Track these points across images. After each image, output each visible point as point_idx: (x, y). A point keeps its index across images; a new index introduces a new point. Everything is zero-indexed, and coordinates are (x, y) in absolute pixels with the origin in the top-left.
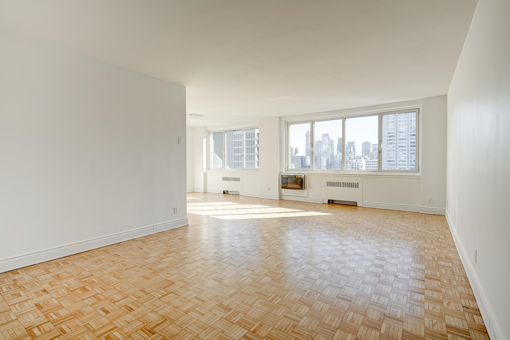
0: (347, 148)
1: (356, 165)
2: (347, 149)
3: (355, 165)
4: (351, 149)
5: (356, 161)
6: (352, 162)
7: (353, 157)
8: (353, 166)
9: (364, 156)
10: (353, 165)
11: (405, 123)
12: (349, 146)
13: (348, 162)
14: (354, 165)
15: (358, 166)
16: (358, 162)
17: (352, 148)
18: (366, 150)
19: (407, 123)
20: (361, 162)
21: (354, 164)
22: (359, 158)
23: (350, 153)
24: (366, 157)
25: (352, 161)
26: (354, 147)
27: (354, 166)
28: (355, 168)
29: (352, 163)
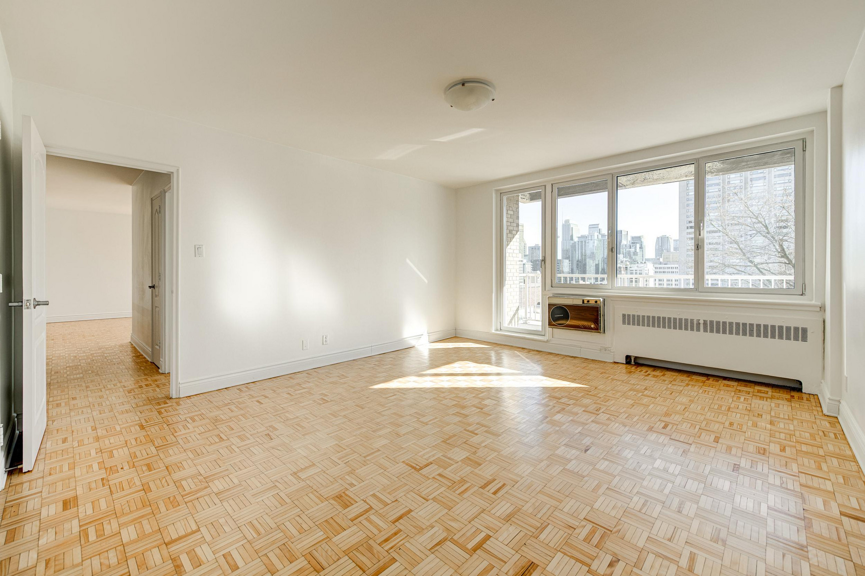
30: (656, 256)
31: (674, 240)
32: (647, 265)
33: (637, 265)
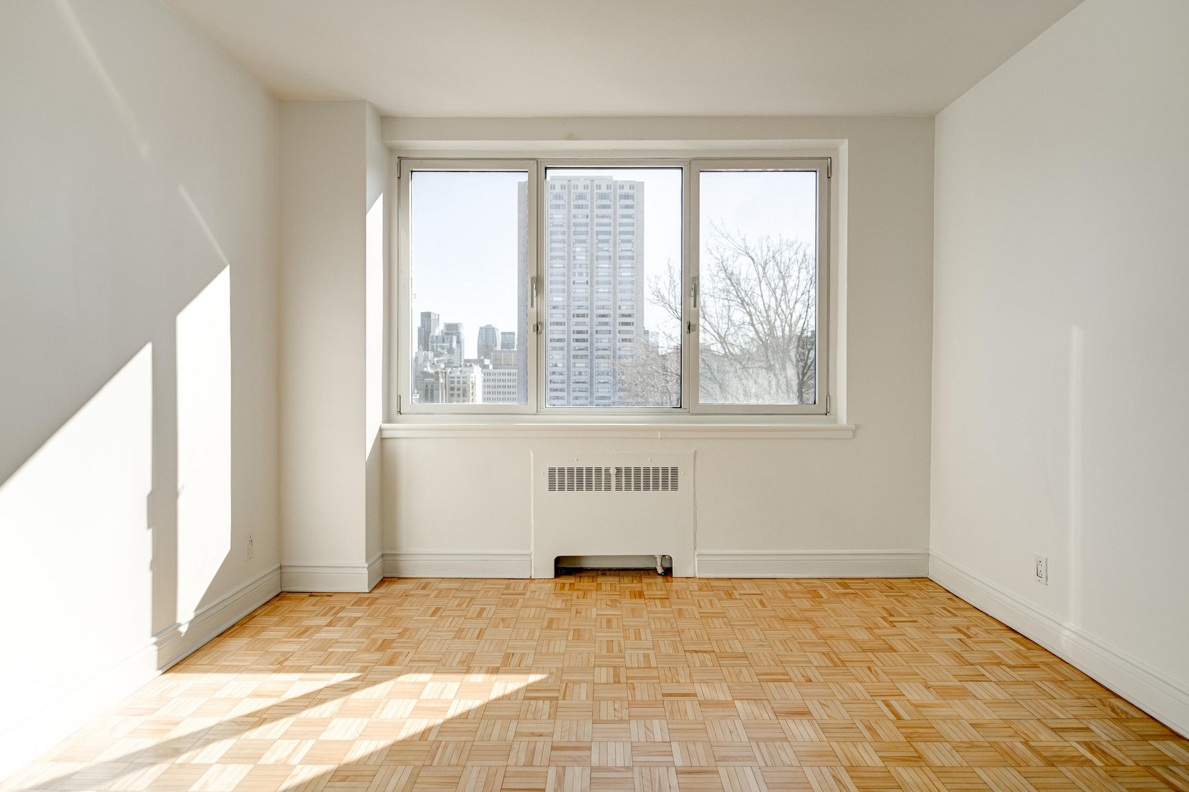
0: (443, 339)
1: (461, 383)
2: (443, 342)
3: (459, 382)
4: (451, 342)
5: (461, 371)
6: (451, 375)
7: (456, 363)
8: (452, 385)
9: (482, 361)
10: (452, 382)
11: (561, 287)
12: (446, 334)
13: (440, 375)
14: (456, 383)
15: (465, 385)
16: (464, 375)
17: (455, 338)
18: (487, 346)
19: (565, 287)
20: (472, 375)
21: (456, 380)
22: (469, 363)
23: (450, 351)
24: (487, 362)
25: (450, 373)
26: (458, 338)
27: (456, 385)
28: (458, 389)
29: (451, 378)
30: (479, 356)
31: (502, 333)
32: (473, 369)
33: (460, 369)
